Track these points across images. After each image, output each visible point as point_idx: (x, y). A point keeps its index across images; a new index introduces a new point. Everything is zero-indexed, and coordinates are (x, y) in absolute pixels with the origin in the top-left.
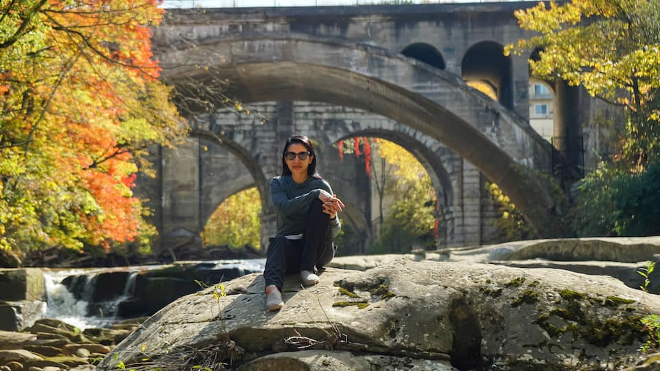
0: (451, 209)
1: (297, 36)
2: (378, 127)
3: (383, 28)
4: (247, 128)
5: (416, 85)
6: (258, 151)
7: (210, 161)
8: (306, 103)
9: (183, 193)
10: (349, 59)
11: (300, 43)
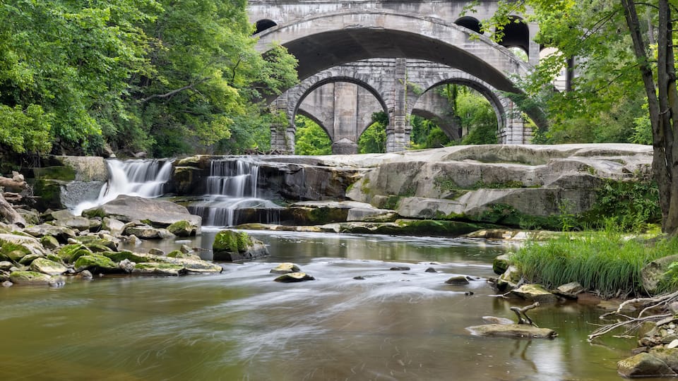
0: (505, 129)
1: (387, 11)
2: (459, 77)
3: (443, 6)
4: (377, 76)
5: (464, 44)
6: (383, 91)
7: (364, 98)
8: (414, 61)
9: (347, 117)
10: (420, 27)
11: (388, 16)
